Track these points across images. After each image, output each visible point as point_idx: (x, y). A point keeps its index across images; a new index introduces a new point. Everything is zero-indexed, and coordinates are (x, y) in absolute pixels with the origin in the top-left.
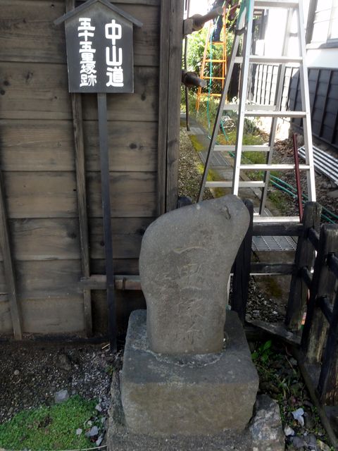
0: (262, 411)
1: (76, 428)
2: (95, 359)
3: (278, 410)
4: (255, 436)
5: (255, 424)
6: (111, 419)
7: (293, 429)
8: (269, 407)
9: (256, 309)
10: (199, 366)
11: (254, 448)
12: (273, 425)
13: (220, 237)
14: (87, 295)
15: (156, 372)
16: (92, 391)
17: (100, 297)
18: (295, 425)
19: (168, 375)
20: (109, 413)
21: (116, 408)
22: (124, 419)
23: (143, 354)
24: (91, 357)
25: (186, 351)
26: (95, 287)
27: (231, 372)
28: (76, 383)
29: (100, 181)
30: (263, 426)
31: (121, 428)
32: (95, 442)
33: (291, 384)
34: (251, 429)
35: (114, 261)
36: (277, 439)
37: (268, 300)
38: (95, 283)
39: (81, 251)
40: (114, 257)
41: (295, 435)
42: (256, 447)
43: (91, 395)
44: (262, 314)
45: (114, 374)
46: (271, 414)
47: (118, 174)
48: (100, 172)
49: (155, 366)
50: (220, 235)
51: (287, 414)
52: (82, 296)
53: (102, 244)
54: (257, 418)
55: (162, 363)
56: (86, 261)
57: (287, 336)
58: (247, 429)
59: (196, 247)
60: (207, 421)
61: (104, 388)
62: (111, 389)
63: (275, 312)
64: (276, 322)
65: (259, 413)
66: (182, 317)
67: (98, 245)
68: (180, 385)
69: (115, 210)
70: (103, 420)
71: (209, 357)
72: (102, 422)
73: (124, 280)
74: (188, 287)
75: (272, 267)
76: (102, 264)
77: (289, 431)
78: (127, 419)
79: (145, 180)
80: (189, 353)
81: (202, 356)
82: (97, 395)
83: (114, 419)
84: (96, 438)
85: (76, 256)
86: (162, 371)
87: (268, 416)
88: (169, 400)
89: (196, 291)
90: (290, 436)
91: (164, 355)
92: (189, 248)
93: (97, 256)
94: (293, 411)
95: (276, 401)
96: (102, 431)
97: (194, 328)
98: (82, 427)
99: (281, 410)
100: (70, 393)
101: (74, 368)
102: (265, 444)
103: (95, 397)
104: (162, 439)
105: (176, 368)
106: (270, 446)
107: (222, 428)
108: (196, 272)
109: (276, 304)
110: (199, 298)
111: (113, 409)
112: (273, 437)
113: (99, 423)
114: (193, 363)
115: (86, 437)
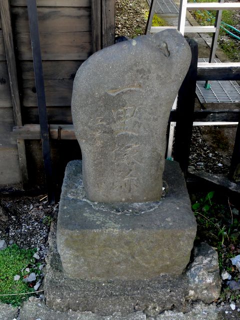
0: (200, 257)
1: (14, 275)
2: (33, 210)
3: (216, 256)
4: (191, 280)
5: (193, 269)
6: (48, 266)
7: (230, 274)
8: (208, 253)
9: (201, 161)
10: (136, 213)
11: (190, 291)
12: (210, 270)
13: (158, 77)
14: (21, 145)
15: (92, 219)
16: (30, 240)
17: (35, 147)
18: (233, 270)
19: (104, 223)
20: (46, 260)
21: (54, 255)
22: (61, 266)
23: (79, 203)
24: (28, 209)
25: (124, 199)
26: (30, 137)
27: (169, 219)
28: (13, 234)
29: (27, 19)
30: (200, 271)
31: (58, 274)
32: (33, 287)
33: (232, 233)
34: (188, 274)
35: (48, 109)
36: (213, 283)
37: (213, 152)
38: (28, 132)
39: (11, 98)
40: (47, 104)
41: (232, 279)
42: (192, 290)
43: (29, 244)
44: (206, 166)
45: (52, 224)
46: (209, 260)
47: (47, 10)
48: (26, 7)
49: (91, 214)
50: (158, 75)
51: (225, 261)
52: (16, 147)
53: (34, 90)
54: (195, 263)
55: (98, 211)
56: (17, 109)
57: (230, 186)
58: (184, 273)
59: (132, 89)
60: (144, 266)
61: (42, 238)
62: (49, 238)
63: (220, 165)
64: (220, 173)
65: (196, 259)
66: (118, 165)
67: (30, 92)
68: (116, 232)
69: (46, 52)
70: (41, 267)
71: (146, 205)
72: (40, 269)
73: (60, 129)
74: (124, 133)
75: (217, 115)
76: (35, 112)
77: (226, 276)
78: (64, 265)
79: (79, 17)
80: (125, 201)
81: (140, 204)
82: (35, 244)
83: (51, 266)
84: (34, 283)
85: (7, 104)
86: (98, 218)
87: (205, 261)
88: (105, 246)
89: (132, 137)
90: (227, 280)
91: (100, 203)
92: (125, 90)
93: (29, 103)
94: (231, 257)
95: (214, 248)
96: (40, 277)
97: (131, 176)
98: (20, 274)
99: (220, 257)
100: (7, 243)
101: (12, 219)
102: (202, 287)
103: (33, 246)
104: (99, 283)
105: (112, 216)
106: (206, 289)
107: (159, 273)
108: (132, 116)
109: (222, 156)
110: (136, 144)
111: (50, 257)
112: (209, 280)
113: (38, 270)
114: (130, 211)
115: (24, 283)
